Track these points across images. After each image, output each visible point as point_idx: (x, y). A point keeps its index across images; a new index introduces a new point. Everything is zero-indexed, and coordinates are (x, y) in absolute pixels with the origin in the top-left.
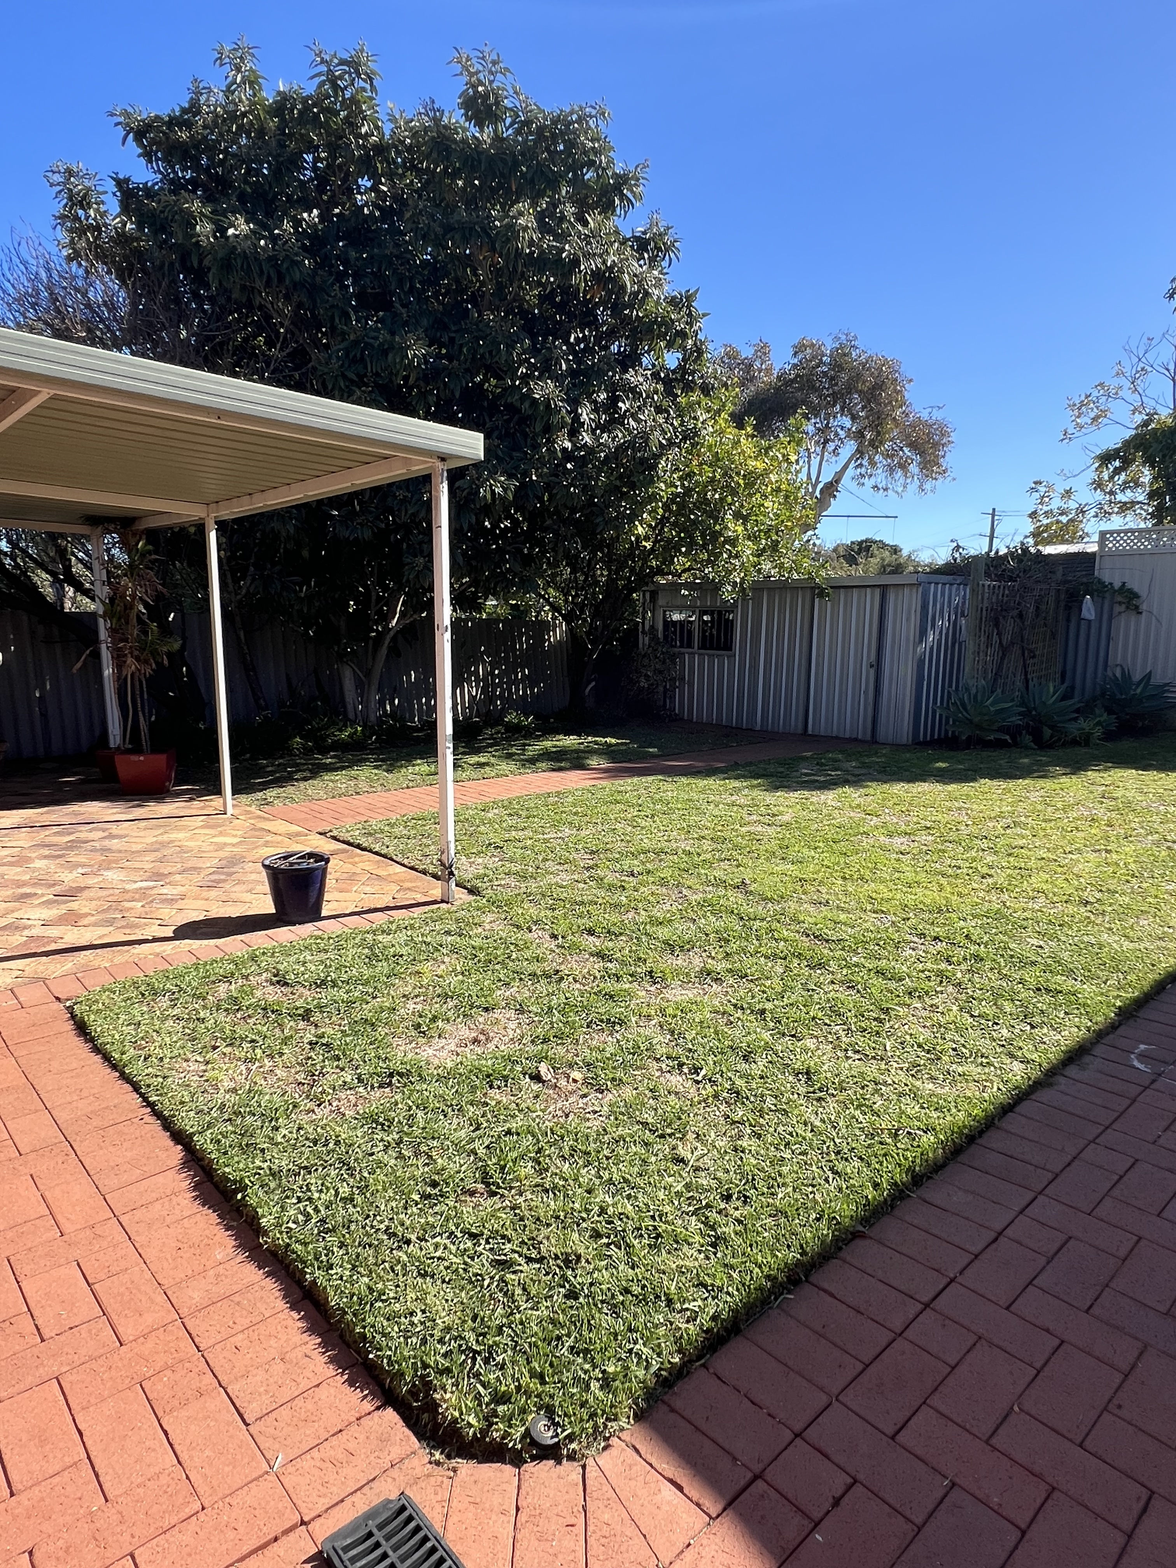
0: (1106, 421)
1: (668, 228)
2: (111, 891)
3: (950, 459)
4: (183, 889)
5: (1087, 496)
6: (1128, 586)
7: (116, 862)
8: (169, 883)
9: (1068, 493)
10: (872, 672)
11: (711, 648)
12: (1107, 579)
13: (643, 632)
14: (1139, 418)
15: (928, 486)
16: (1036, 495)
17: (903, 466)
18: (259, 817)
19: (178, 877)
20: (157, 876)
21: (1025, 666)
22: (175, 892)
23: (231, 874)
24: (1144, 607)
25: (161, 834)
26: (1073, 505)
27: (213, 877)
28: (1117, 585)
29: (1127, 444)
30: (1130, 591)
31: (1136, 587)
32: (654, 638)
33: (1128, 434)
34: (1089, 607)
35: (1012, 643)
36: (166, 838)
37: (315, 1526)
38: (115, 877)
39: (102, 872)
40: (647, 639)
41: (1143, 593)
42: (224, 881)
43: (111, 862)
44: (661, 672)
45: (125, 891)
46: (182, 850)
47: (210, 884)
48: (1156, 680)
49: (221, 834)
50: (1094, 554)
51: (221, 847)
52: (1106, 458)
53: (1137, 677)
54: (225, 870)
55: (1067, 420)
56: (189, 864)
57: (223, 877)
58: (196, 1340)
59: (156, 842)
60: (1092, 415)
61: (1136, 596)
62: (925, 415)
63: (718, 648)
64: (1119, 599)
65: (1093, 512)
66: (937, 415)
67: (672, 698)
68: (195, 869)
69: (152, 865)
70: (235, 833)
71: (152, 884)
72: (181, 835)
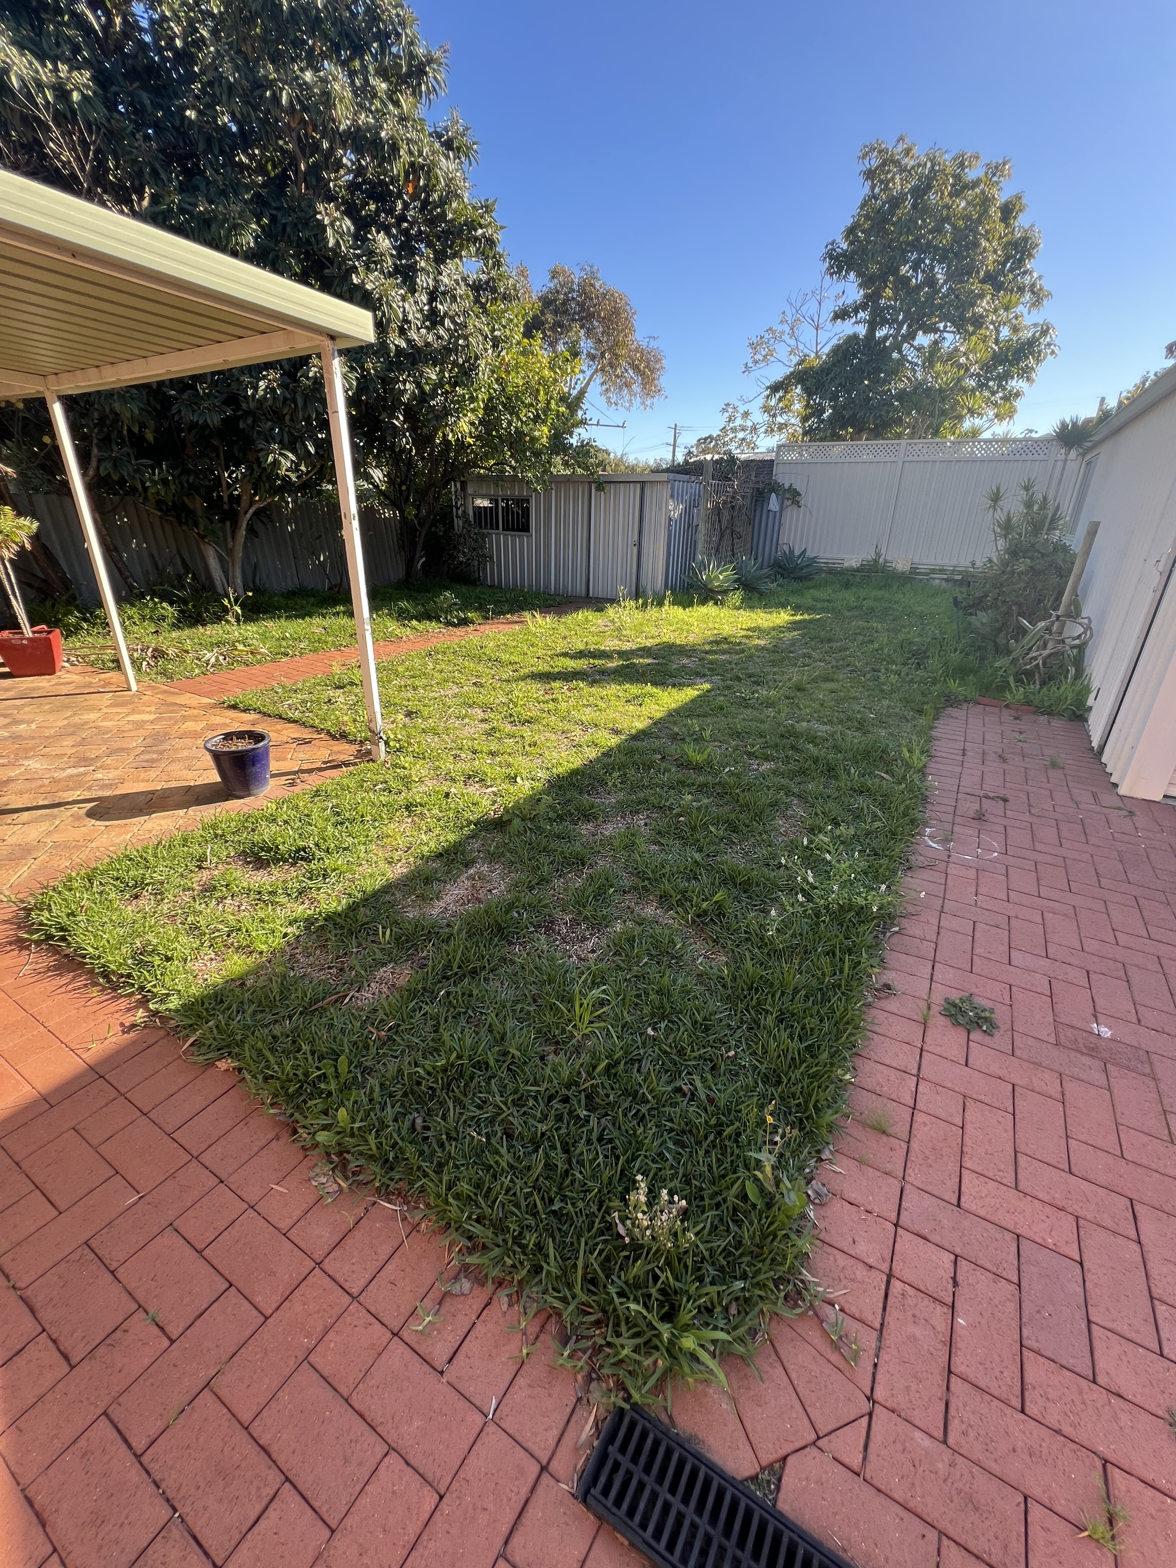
0: (772, 359)
1: (467, 129)
2: (40, 783)
3: (664, 381)
4: (118, 772)
5: (759, 417)
6: (794, 487)
7: (33, 749)
8: (101, 767)
9: (746, 414)
10: (635, 549)
11: (513, 530)
12: (780, 481)
13: (457, 517)
14: (795, 359)
15: (648, 403)
16: (726, 415)
17: (628, 385)
18: (165, 692)
19: (109, 761)
20: (84, 761)
21: (733, 545)
22: (111, 776)
23: (161, 753)
24: (802, 502)
25: (70, 716)
26: (749, 424)
27: (146, 757)
28: (787, 486)
29: (788, 378)
30: (795, 490)
31: (797, 487)
32: (467, 521)
33: (788, 371)
34: (774, 503)
35: (727, 528)
36: (76, 719)
37: (554, 1466)
38: (38, 766)
39: (21, 762)
40: (461, 523)
41: (803, 492)
42: (157, 760)
43: (26, 750)
44: (474, 549)
45: (55, 781)
46: (101, 731)
47: (145, 764)
48: (810, 554)
49: (133, 712)
50: (772, 461)
51: (140, 725)
52: (775, 388)
53: (797, 553)
54: (154, 748)
55: (747, 356)
56: (115, 745)
57: (155, 756)
58: (346, 1286)
59: (69, 725)
60: (763, 353)
61: (799, 495)
62: (644, 344)
63: (518, 530)
64: (788, 496)
65: (763, 429)
66: (654, 344)
67: (485, 569)
68: (122, 750)
69: (74, 750)
70: (148, 709)
71: (82, 769)
72: (93, 716)
